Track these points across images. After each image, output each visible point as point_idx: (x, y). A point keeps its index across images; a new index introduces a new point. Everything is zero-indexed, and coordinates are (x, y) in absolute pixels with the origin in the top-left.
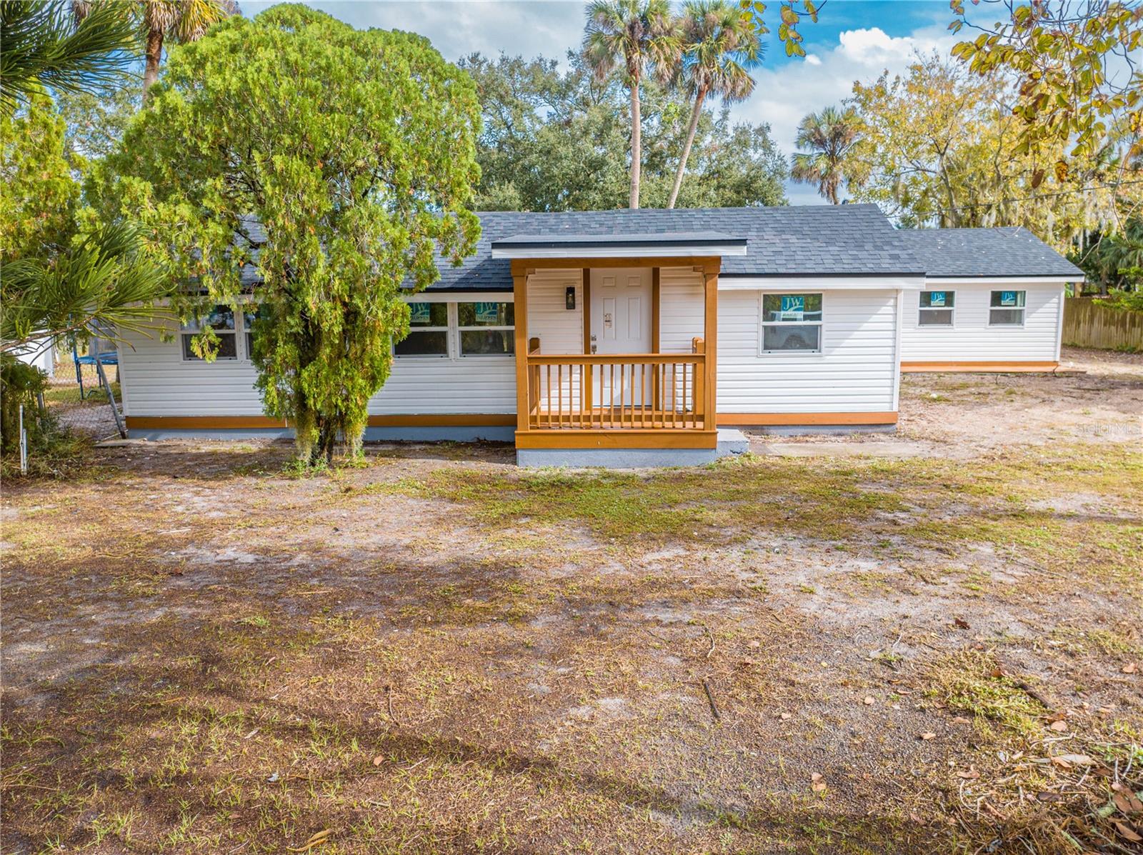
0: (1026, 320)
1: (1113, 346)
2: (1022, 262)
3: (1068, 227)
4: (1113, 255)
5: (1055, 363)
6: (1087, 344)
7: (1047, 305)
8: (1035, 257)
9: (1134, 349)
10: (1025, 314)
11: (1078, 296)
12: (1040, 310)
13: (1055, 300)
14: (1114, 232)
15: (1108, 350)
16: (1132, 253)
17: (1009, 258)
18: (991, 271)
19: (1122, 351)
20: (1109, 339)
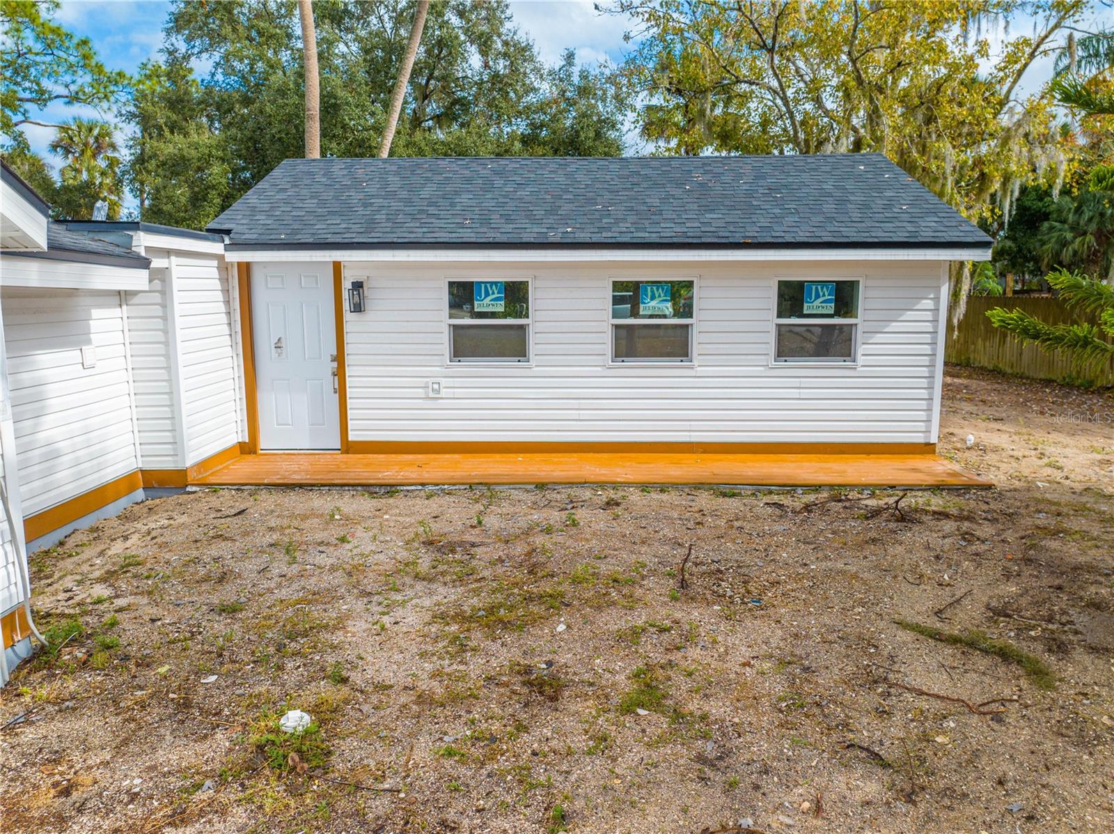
0: (861, 349)
1: (1057, 375)
2: (856, 215)
3: (983, 175)
4: (1056, 242)
5: (927, 449)
6: (1017, 370)
7: (909, 315)
8: (888, 207)
9: (1091, 383)
10: (859, 336)
11: (1010, 294)
12: (894, 326)
13: (928, 304)
14: (1059, 182)
15: (1048, 382)
16: (1078, 240)
17: (829, 207)
18: (779, 233)
19: (1071, 386)
20: (1051, 364)
